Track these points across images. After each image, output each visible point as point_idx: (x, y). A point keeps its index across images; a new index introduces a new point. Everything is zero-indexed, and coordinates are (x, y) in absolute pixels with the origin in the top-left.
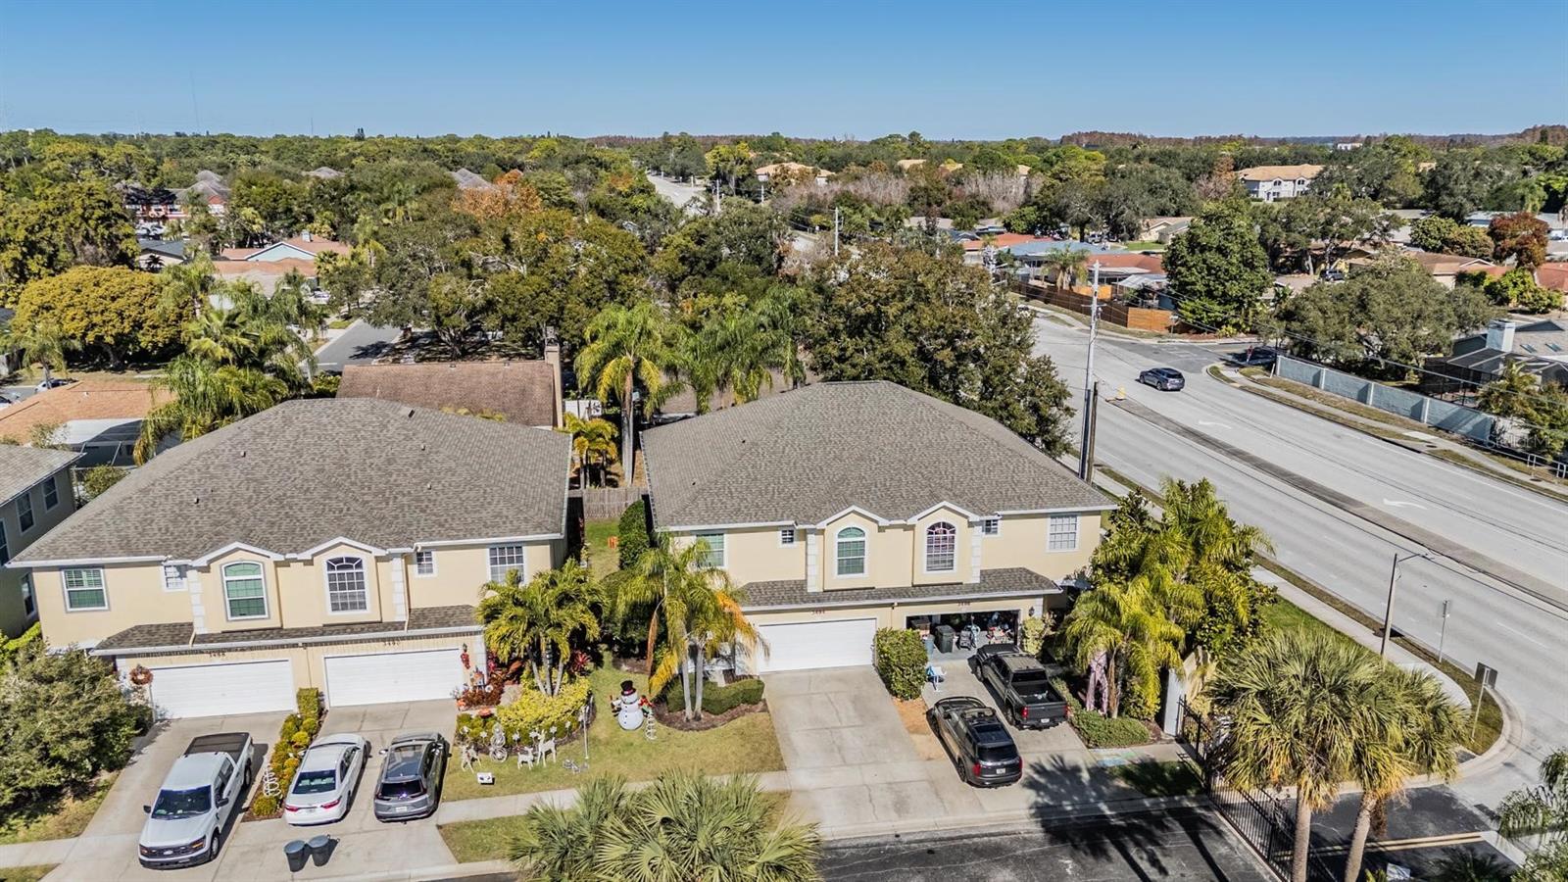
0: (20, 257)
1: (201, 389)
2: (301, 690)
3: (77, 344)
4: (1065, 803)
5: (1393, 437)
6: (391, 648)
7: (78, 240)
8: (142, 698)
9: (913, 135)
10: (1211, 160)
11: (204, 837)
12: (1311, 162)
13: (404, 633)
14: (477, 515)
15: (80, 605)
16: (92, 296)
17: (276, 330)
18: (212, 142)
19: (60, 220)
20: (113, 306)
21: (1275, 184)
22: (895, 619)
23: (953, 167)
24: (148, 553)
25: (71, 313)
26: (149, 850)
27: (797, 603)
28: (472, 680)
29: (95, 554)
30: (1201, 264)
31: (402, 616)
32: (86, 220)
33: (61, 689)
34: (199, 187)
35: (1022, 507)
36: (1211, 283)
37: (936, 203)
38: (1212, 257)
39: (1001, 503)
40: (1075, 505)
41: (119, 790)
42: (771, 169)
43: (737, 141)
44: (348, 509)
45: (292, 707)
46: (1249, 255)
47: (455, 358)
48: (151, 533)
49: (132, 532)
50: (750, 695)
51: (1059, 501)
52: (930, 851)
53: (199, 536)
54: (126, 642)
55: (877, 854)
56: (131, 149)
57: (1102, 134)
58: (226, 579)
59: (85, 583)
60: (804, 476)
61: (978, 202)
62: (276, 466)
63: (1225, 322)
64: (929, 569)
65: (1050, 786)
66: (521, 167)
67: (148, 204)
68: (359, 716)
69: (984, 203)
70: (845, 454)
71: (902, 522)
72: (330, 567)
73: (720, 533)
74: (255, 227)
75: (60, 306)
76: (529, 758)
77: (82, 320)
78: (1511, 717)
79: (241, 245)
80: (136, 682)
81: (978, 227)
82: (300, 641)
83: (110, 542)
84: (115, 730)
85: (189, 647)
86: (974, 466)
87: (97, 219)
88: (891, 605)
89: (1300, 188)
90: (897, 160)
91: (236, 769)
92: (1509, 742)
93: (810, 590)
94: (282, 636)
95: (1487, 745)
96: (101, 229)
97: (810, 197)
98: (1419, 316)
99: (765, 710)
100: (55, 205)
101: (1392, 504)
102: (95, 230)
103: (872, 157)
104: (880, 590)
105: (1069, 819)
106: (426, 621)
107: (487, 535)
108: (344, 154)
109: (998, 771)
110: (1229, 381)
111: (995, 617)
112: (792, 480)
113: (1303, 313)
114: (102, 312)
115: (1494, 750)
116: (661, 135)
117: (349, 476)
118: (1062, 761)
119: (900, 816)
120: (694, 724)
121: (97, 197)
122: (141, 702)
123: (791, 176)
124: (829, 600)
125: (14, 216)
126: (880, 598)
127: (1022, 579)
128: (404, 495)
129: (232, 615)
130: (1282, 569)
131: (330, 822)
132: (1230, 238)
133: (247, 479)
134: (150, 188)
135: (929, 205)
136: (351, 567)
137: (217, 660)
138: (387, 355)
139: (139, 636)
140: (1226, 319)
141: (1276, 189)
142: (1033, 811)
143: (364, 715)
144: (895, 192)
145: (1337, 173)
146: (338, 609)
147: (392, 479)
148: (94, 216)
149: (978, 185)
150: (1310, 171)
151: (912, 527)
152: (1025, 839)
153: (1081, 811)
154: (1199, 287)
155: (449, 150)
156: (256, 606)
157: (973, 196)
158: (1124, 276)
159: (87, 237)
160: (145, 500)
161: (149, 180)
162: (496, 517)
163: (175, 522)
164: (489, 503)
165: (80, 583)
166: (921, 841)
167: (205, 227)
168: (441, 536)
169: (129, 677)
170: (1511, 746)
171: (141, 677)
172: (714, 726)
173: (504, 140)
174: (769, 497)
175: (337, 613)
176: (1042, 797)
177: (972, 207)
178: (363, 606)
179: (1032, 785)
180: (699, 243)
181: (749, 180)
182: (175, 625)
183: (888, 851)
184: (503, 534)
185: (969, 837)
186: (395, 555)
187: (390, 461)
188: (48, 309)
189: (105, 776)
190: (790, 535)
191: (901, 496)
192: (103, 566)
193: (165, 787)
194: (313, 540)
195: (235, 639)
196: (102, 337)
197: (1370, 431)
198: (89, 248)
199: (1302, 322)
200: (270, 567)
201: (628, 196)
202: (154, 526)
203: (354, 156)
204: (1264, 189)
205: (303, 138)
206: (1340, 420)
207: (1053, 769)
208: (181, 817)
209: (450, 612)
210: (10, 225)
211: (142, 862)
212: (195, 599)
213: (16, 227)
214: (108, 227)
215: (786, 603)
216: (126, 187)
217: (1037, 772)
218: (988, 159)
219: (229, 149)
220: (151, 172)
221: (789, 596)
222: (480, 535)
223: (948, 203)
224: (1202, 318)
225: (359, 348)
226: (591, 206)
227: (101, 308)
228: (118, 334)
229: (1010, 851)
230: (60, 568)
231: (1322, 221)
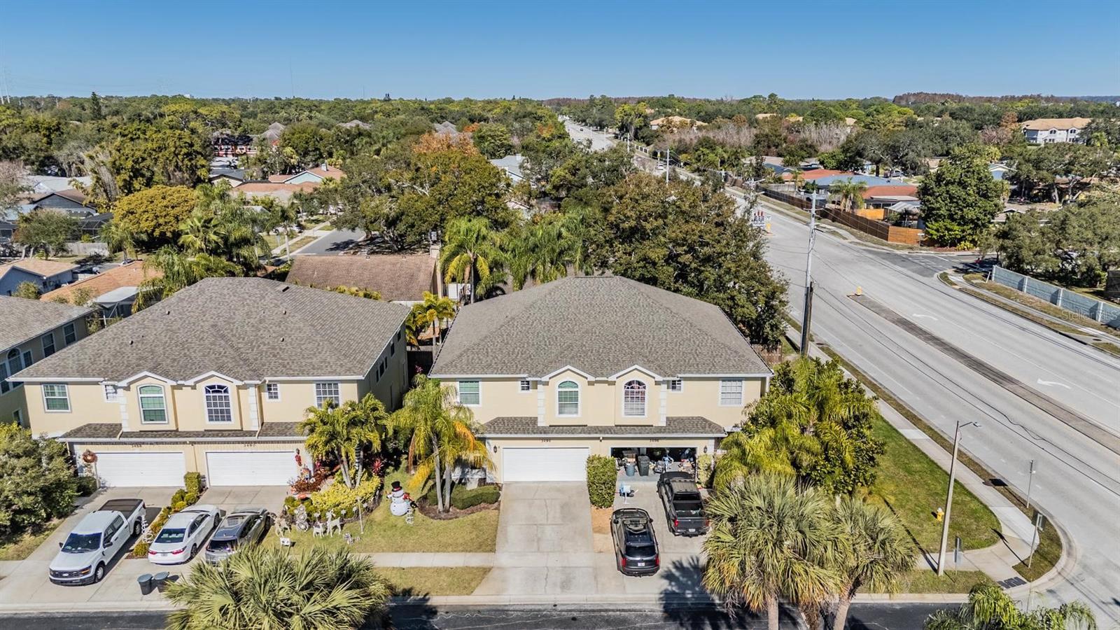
0: (128, 179)
1: (176, 268)
2: (188, 473)
3: (144, 237)
4: (688, 592)
5: (1069, 331)
6: (249, 448)
7: (171, 168)
8: (90, 471)
9: (772, 96)
10: (999, 114)
11: (90, 567)
12: (1082, 116)
13: (255, 439)
14: (309, 361)
15: (54, 407)
16: (159, 205)
17: (246, 231)
18: (289, 103)
19: (160, 155)
20: (172, 212)
21: (1051, 132)
22: (604, 450)
23: (794, 118)
24: (94, 376)
25: (145, 216)
26: (54, 572)
27: (528, 433)
28: (302, 474)
29: (61, 375)
30: (944, 195)
31: (256, 427)
32: (177, 155)
33: (25, 462)
34: (268, 133)
35: (698, 372)
36: (953, 209)
37: (774, 146)
38: (954, 189)
39: (683, 368)
40: (739, 372)
41: (59, 531)
42: (660, 121)
43: (639, 101)
44: (225, 353)
45: (181, 484)
46: (984, 187)
47: (393, 252)
48: (99, 363)
49: (87, 362)
50: (490, 496)
51: (728, 369)
52: (574, 619)
53: (127, 366)
54: (79, 434)
55: (536, 617)
56: (225, 108)
57: (927, 94)
58: (140, 396)
59: (57, 394)
60: (543, 342)
61: (807, 146)
62: (187, 322)
63: (963, 239)
64: (626, 414)
65: (681, 578)
66: (486, 120)
67: (236, 145)
68: (228, 492)
69: (811, 146)
70: (577, 328)
71: (605, 379)
72: (207, 391)
73: (476, 381)
74: (292, 161)
75: (139, 211)
76: (321, 530)
77: (152, 221)
78: (1069, 554)
79: (284, 172)
80: (86, 461)
81: (802, 164)
82: (188, 440)
83: (72, 368)
84: (62, 492)
85: (116, 440)
86: (669, 340)
87: (184, 155)
88: (598, 438)
89: (1072, 136)
90: (755, 114)
91: (126, 523)
92: (1059, 573)
93: (539, 424)
94: (176, 436)
95: (1039, 575)
96: (186, 161)
97: (680, 141)
98: (1107, 238)
99: (497, 509)
100: (158, 145)
101: (1043, 384)
102: (182, 161)
103: (736, 112)
104: (591, 427)
105: (687, 604)
106: (271, 431)
107: (313, 375)
108: (369, 111)
109: (639, 564)
110: (952, 284)
111: (687, 452)
112: (533, 345)
113: (1014, 233)
114: (165, 216)
115: (1044, 579)
116: (588, 98)
117: (232, 331)
118: (698, 561)
119: (562, 591)
120: (443, 516)
121: (184, 140)
122: (90, 475)
123: (674, 126)
124: (552, 432)
125: (127, 151)
126: (589, 433)
127: (701, 424)
128: (265, 345)
129: (145, 420)
130: (931, 429)
131: (177, 564)
132: (969, 174)
133: (167, 330)
134: (236, 134)
135: (769, 147)
136: (221, 392)
137: (137, 449)
138: (351, 249)
139: (88, 430)
140: (964, 237)
141: (1052, 136)
142: (662, 596)
143: (230, 493)
144: (746, 137)
145: (1103, 124)
146: (212, 420)
147: (259, 334)
148: (182, 153)
149: (811, 133)
150: (1080, 122)
151: (613, 383)
152: (647, 616)
153: (696, 599)
154: (943, 212)
155: (439, 109)
156: (158, 415)
157: (804, 140)
158: (895, 202)
159: (177, 166)
160: (100, 340)
161: (236, 129)
162: (322, 362)
163: (115, 356)
164: (320, 353)
165: (53, 394)
166: (571, 611)
167: (260, 161)
168: (282, 374)
169: (82, 457)
170: (1060, 578)
171: (89, 458)
172: (456, 517)
173: (483, 101)
174: (514, 356)
175: (212, 422)
176: (672, 586)
177: (802, 149)
178: (229, 419)
179: (669, 576)
180: (574, 175)
181: (645, 129)
182: (111, 425)
183: (543, 616)
184: (324, 374)
185: (606, 611)
186: (251, 385)
187: (261, 321)
188: (132, 213)
189: (55, 521)
190: (527, 385)
191: (609, 360)
192: (67, 383)
193: (74, 532)
194: (197, 373)
195: (147, 436)
196: (165, 233)
197: (1051, 326)
198: (178, 174)
199: (1013, 240)
200: (169, 390)
201: (550, 140)
202: (102, 358)
203: (376, 112)
204: (1041, 138)
205: (347, 101)
206: (1030, 317)
207: (689, 566)
208: (81, 552)
209: (289, 426)
210: (123, 158)
211: (51, 580)
212: (122, 408)
213: (127, 159)
214: (190, 160)
215: (521, 433)
216: (222, 133)
217: (676, 567)
218: (821, 113)
219: (299, 108)
220: (237, 123)
221: (524, 428)
222: (308, 375)
223: (784, 145)
224: (945, 236)
225: (335, 244)
226: (523, 147)
227: (164, 213)
228: (174, 231)
229: (632, 623)
230: (41, 383)
231: (1067, 162)
